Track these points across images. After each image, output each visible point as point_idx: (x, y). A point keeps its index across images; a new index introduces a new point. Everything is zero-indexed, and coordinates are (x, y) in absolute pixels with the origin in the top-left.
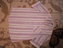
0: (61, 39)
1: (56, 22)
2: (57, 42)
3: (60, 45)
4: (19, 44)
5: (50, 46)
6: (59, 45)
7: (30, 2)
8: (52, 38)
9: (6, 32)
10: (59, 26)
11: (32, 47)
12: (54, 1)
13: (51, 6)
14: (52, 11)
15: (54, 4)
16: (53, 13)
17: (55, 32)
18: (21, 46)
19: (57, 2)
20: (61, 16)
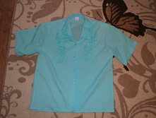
0: (126, 9)
3: (141, 13)
4: (137, 109)
5: (143, 35)
6: (139, 16)
7: (24, 68)
12: (31, 8)
15: (38, 9)
17: (111, 20)
18: (142, 102)
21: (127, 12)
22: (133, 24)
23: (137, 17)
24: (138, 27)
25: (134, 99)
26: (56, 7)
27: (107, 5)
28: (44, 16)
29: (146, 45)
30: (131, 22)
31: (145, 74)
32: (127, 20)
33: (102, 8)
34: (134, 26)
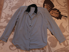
0: (54, 6)
3: (60, 9)
5: (61, 19)
12: (11, 5)
15: (14, 5)
18: (58, 49)
19: (13, 2)
20: (29, 1)
21: (54, 8)
22: (56, 14)
23: (58, 11)
24: (58, 15)
27: (45, 4)
29: (62, 23)
32: (54, 12)
33: (43, 6)
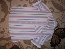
1: (58, 21)
2: (58, 41)
4: (19, 44)
5: (51, 46)
6: (60, 44)
8: (54, 38)
9: (6, 31)
10: (60, 25)
11: (33, 47)
13: (52, 5)
14: (53, 10)
15: (56, 2)
16: (55, 12)
17: (56, 32)
18: (22, 46)
19: (59, 1)
20: (63, 15)
21: (61, 39)
23: (59, 43)
24: (55, 44)
25: (23, 43)
26: (58, 9)
27: (63, 30)
28: (53, 5)
29: (47, 47)
30: (56, 41)
31: (34, 47)
32: (57, 39)
33: (61, 28)
34: (55, 42)
